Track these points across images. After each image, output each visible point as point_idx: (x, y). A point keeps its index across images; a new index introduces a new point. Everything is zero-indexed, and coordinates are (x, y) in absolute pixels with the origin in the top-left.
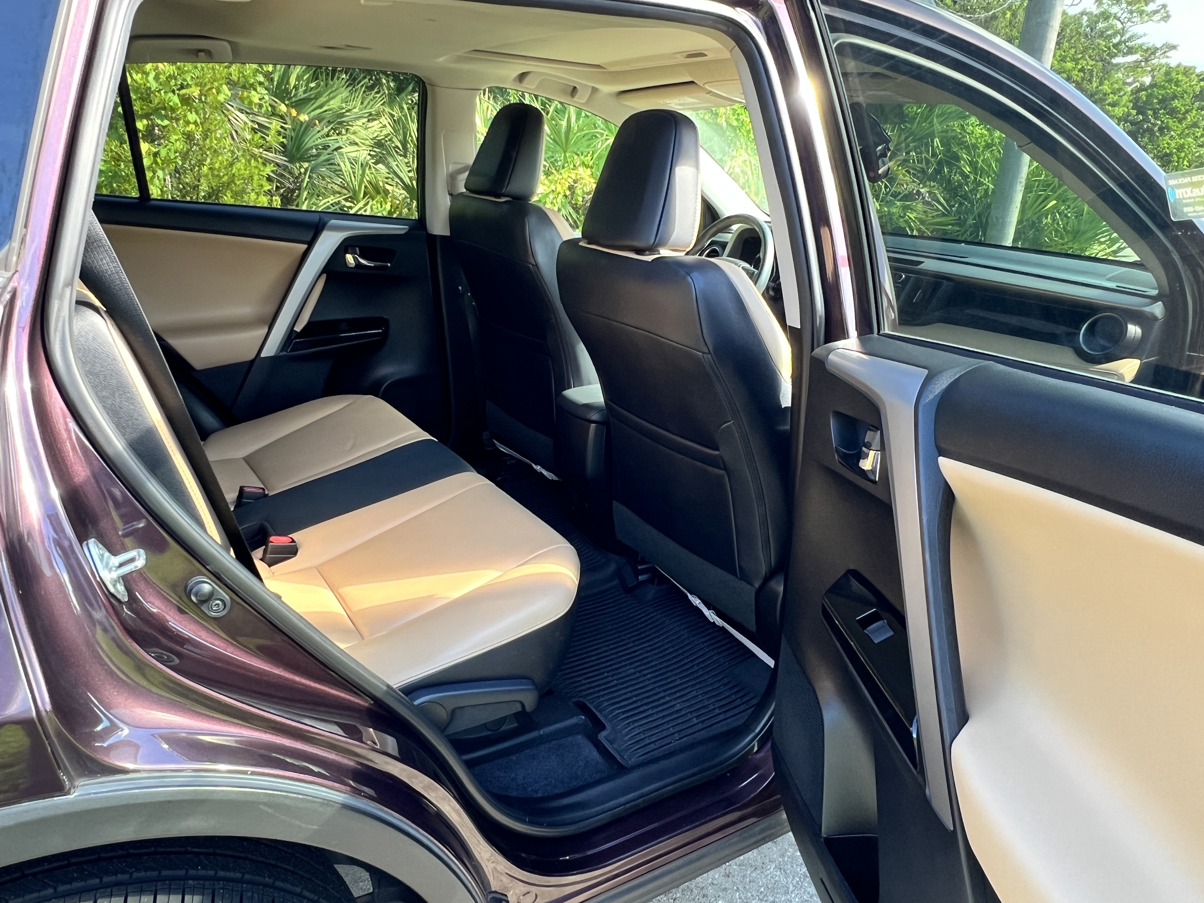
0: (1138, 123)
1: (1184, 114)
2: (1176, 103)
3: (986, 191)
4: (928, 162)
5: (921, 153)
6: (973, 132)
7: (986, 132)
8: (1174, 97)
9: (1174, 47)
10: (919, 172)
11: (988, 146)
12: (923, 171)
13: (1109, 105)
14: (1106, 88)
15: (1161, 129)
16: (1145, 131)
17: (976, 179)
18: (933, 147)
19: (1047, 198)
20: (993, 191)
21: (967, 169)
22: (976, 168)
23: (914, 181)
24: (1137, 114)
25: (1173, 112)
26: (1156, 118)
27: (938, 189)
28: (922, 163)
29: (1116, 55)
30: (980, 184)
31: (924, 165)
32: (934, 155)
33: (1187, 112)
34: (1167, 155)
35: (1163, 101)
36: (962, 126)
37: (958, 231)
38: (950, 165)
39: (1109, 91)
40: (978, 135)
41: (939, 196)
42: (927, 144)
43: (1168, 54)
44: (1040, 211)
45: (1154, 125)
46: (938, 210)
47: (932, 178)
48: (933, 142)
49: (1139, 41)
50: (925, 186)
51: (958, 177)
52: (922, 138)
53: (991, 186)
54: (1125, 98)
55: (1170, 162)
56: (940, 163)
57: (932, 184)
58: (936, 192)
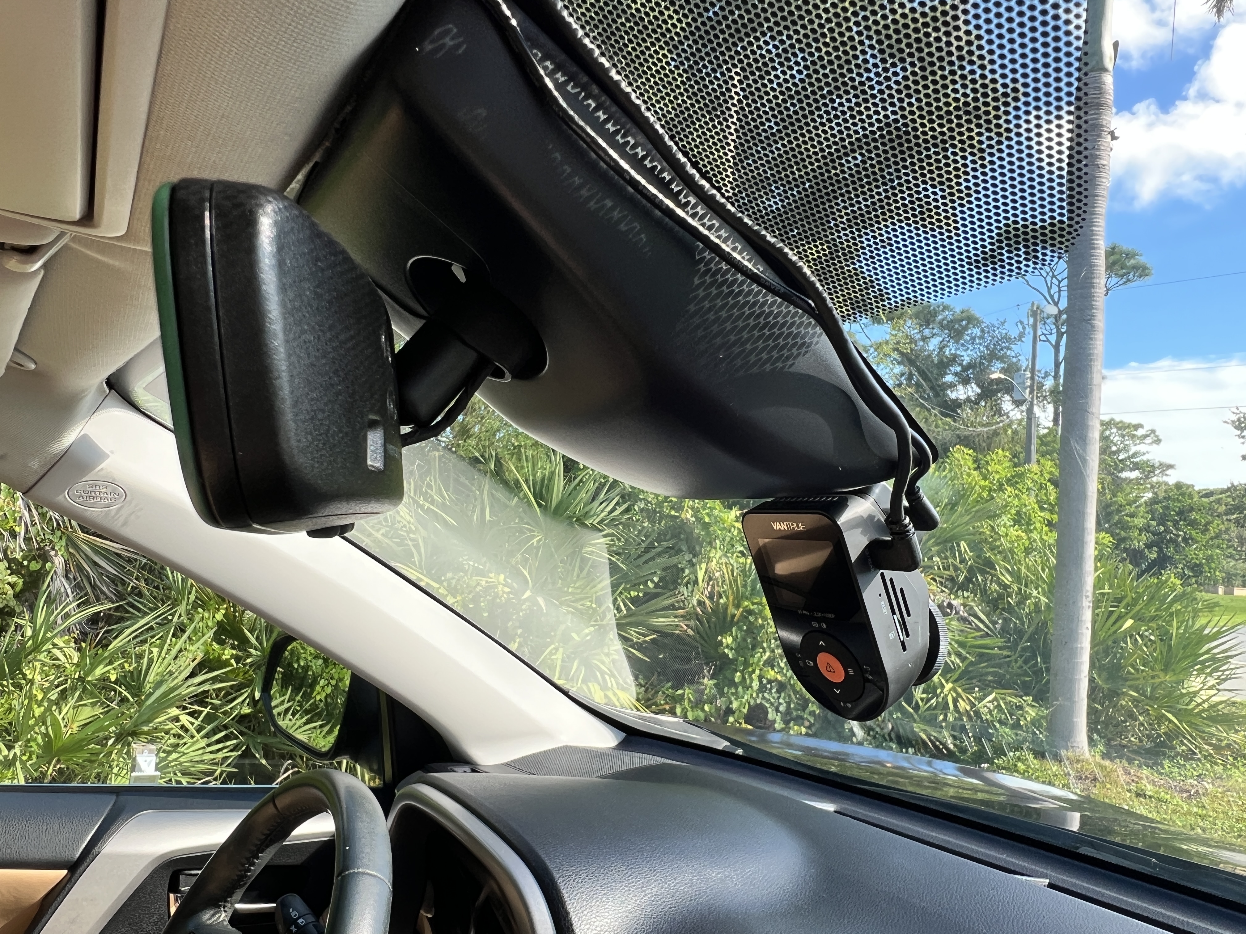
0: (1161, 533)
1: (1205, 525)
2: (1194, 515)
3: (1037, 605)
4: (956, 569)
5: (946, 558)
6: (1007, 535)
7: (1023, 534)
8: (1191, 510)
9: (1171, 467)
10: (947, 580)
11: (1028, 551)
12: (952, 579)
13: (1127, 515)
14: (1120, 499)
15: (1185, 540)
16: (1168, 541)
17: (1020, 589)
18: (960, 552)
19: (1121, 618)
20: (1047, 606)
21: (1007, 579)
22: (1019, 577)
23: (943, 591)
24: (1158, 525)
25: (1193, 524)
26: (1177, 529)
27: (974, 600)
28: (949, 570)
29: (1122, 470)
30: (1028, 597)
31: (952, 572)
32: (962, 561)
33: (1208, 523)
34: (1196, 565)
35: (1180, 513)
36: (993, 527)
37: (1009, 656)
38: (983, 573)
39: (1124, 503)
40: (1014, 538)
41: (976, 608)
42: (952, 549)
43: (1168, 472)
44: (1115, 632)
45: (1178, 536)
46: (979, 630)
47: (963, 587)
48: (959, 545)
49: (1145, 458)
50: (957, 597)
51: (995, 586)
52: (946, 541)
53: (1044, 599)
54: (1142, 509)
55: (1202, 572)
56: (970, 570)
57: (966, 594)
58: (972, 604)
